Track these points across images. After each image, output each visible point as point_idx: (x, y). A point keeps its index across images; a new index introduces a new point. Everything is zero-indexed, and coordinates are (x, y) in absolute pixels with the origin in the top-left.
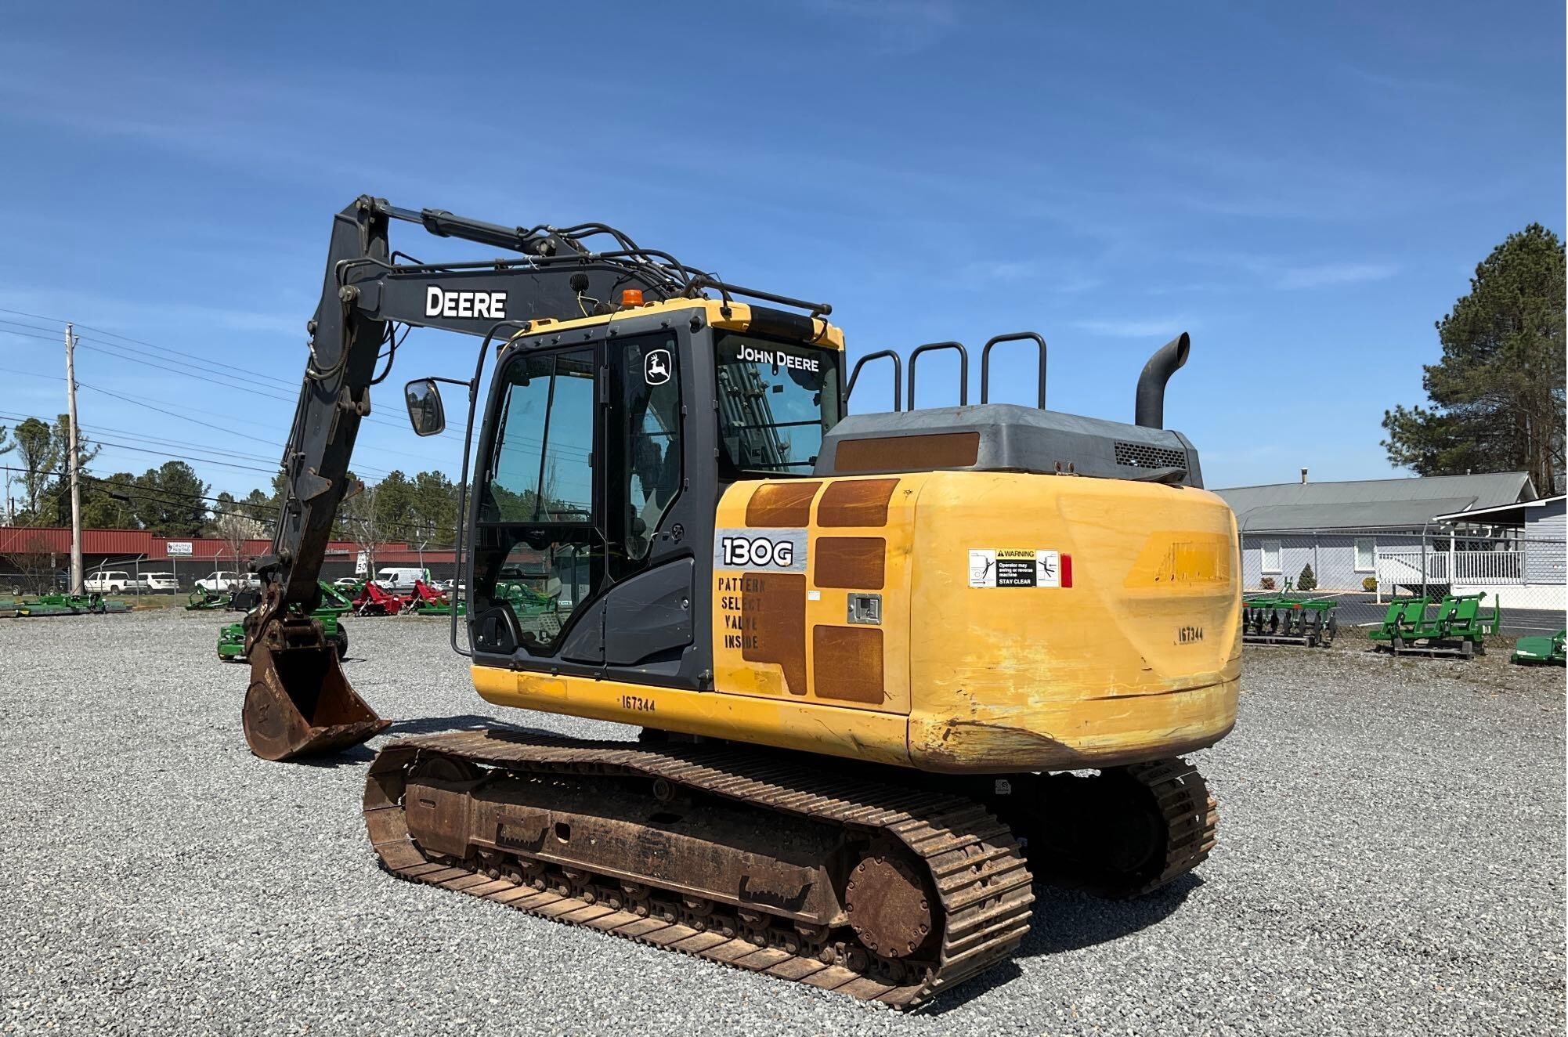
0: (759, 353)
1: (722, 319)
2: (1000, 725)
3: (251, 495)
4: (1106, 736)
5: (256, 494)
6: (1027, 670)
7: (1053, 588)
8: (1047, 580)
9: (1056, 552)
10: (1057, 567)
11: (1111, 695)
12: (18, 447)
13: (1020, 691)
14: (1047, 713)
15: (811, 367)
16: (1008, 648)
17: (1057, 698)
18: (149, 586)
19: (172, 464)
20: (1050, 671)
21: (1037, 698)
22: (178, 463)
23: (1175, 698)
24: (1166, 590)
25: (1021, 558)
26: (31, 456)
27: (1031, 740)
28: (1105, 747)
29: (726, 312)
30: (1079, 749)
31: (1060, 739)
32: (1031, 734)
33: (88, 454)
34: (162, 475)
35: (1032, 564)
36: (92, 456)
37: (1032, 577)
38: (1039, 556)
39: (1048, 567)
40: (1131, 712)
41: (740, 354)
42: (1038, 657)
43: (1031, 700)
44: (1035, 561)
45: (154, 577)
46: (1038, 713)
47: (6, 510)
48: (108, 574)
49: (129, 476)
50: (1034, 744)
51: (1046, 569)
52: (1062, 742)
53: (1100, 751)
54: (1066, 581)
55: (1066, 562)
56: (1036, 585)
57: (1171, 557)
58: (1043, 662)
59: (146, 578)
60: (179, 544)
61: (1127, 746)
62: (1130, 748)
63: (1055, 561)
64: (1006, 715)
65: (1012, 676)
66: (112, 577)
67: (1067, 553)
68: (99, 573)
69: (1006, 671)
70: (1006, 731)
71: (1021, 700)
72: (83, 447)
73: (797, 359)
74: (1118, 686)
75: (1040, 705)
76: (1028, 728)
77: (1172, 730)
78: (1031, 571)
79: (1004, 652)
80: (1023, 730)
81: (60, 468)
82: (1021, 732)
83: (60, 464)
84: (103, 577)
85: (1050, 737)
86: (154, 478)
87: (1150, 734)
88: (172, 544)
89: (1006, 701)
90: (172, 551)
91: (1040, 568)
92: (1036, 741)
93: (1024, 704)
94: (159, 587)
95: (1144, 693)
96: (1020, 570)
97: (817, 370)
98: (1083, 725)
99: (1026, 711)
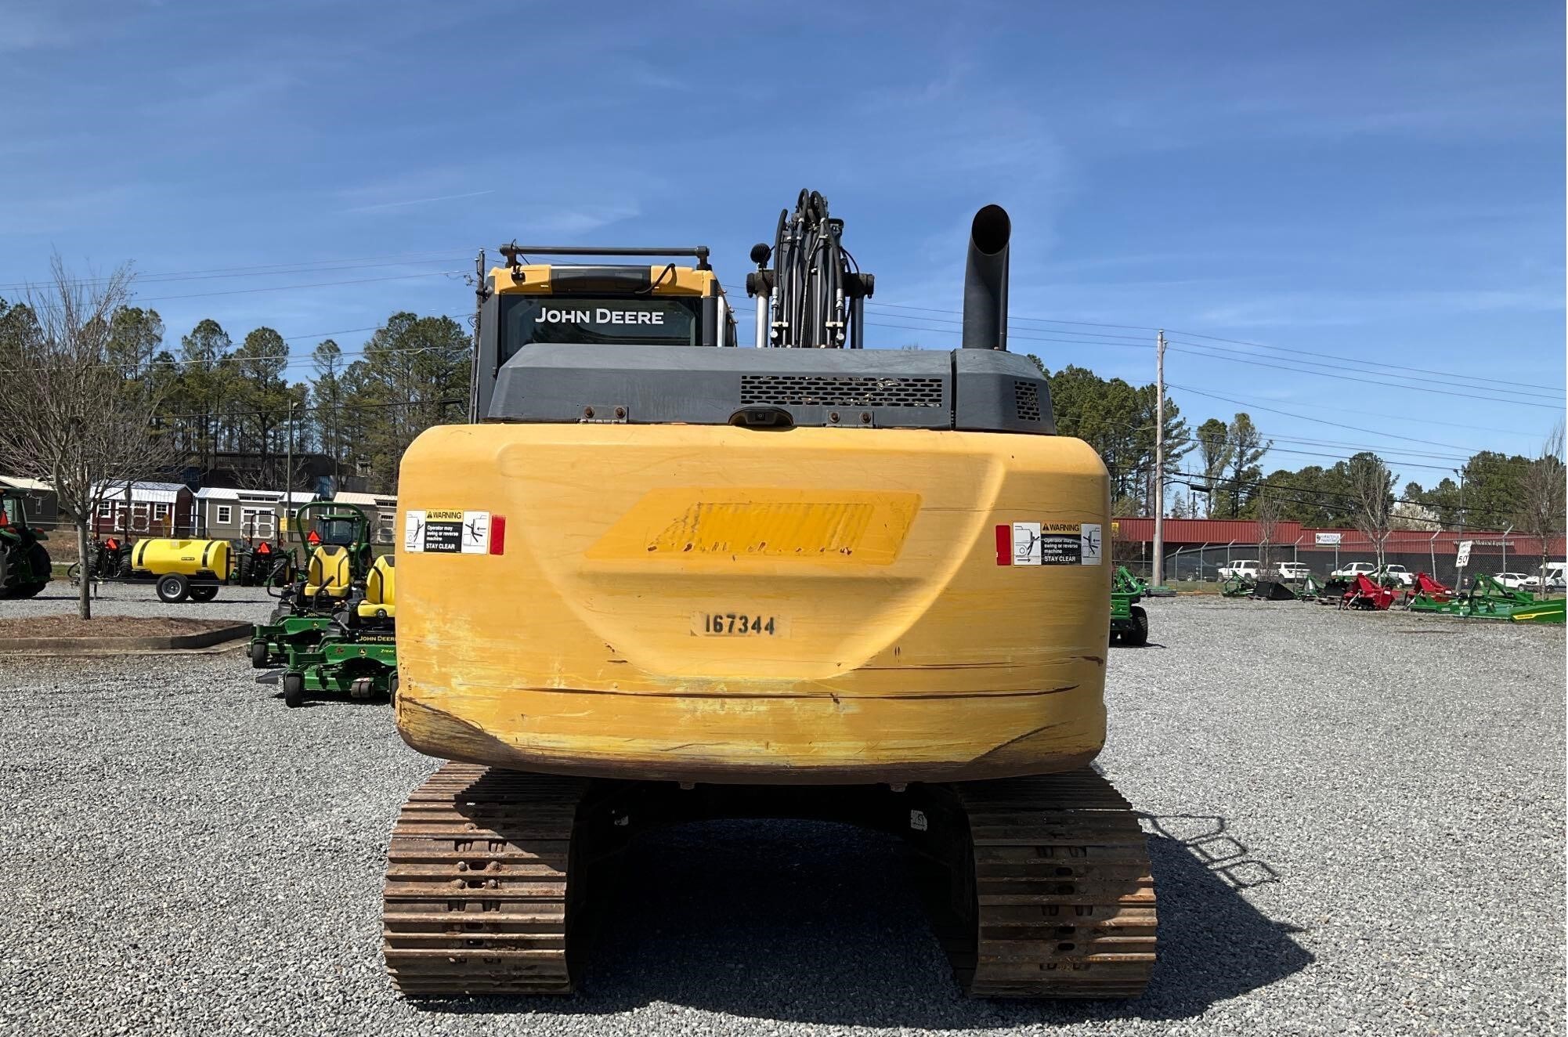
0: (568, 313)
1: (513, 285)
2: (428, 705)
3: (1441, 485)
4: (553, 737)
5: (1446, 483)
6: (449, 647)
7: (482, 555)
8: (476, 545)
9: (487, 514)
10: (486, 531)
11: (556, 687)
12: (1200, 446)
13: (443, 670)
14: (473, 698)
15: (650, 320)
16: (431, 620)
17: (484, 682)
18: (1281, 575)
19: (1361, 455)
20: (474, 650)
21: (460, 680)
22: (1367, 454)
23: (682, 704)
24: (669, 563)
25: (448, 520)
26: (1210, 453)
27: (459, 727)
28: (554, 749)
29: (518, 277)
30: (517, 747)
31: (491, 730)
32: (457, 721)
33: (1260, 450)
34: (1351, 466)
35: (458, 527)
36: (1264, 451)
37: (457, 541)
38: (467, 518)
39: (476, 531)
40: (590, 712)
41: (540, 317)
42: (461, 634)
43: (454, 682)
44: (462, 523)
45: (1286, 567)
46: (462, 697)
47: (1186, 504)
48: (1243, 562)
49: (1318, 469)
50: (465, 733)
51: (473, 533)
52: (494, 735)
53: (547, 753)
54: (497, 546)
55: (498, 528)
56: (460, 550)
57: (690, 521)
58: (467, 640)
59: (1280, 567)
60: (1327, 534)
61: (589, 753)
62: (595, 756)
63: (484, 524)
64: (432, 695)
65: (436, 653)
66: (1247, 566)
67: (499, 514)
68: (1236, 562)
69: (431, 646)
70: (436, 713)
71: (445, 679)
72: (1257, 443)
73: (627, 313)
74: (565, 677)
75: (463, 688)
76: (453, 712)
77: (680, 744)
78: (456, 534)
79: (428, 625)
80: (448, 714)
81: (1236, 463)
82: (447, 716)
83: (1236, 460)
84: (1239, 566)
85: (478, 727)
86: (1343, 470)
87: (629, 744)
88: (1320, 535)
89: (431, 679)
90: (1320, 542)
91: (466, 531)
92: (464, 729)
93: (447, 684)
94: (1292, 576)
95: (614, 690)
96: (446, 534)
97: (662, 323)
98: (518, 719)
99: (450, 694)
